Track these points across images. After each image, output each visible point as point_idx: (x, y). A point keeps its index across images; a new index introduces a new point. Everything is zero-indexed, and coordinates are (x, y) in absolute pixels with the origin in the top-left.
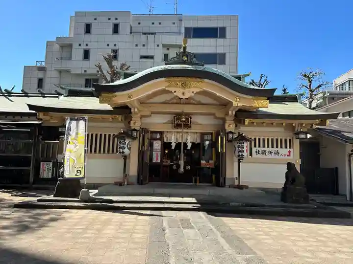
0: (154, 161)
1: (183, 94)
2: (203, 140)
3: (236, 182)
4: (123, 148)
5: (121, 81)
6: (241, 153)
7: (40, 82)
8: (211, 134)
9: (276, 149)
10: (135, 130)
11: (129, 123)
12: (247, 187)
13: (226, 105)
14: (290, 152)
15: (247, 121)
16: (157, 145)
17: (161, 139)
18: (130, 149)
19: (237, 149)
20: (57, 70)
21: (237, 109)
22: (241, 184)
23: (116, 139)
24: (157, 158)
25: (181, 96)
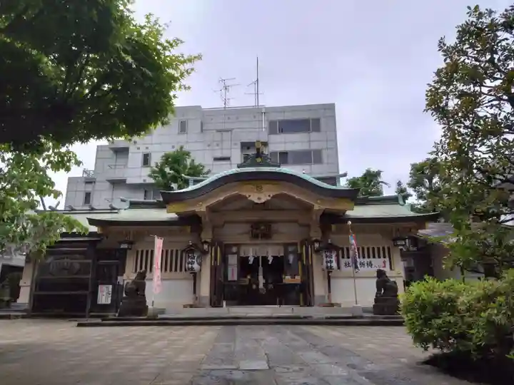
0: (230, 279)
1: (259, 199)
2: (287, 253)
3: (327, 301)
4: (193, 263)
5: (191, 188)
6: (329, 264)
7: (88, 197)
8: (295, 244)
9: (369, 260)
10: (206, 242)
11: (200, 235)
12: (339, 305)
13: (309, 208)
14: (384, 262)
15: (333, 227)
16: (233, 260)
17: (237, 253)
18: (200, 264)
19: (325, 260)
20: (109, 181)
21: (321, 213)
22: (333, 302)
23: (184, 255)
24: (233, 274)
25: (256, 201)
